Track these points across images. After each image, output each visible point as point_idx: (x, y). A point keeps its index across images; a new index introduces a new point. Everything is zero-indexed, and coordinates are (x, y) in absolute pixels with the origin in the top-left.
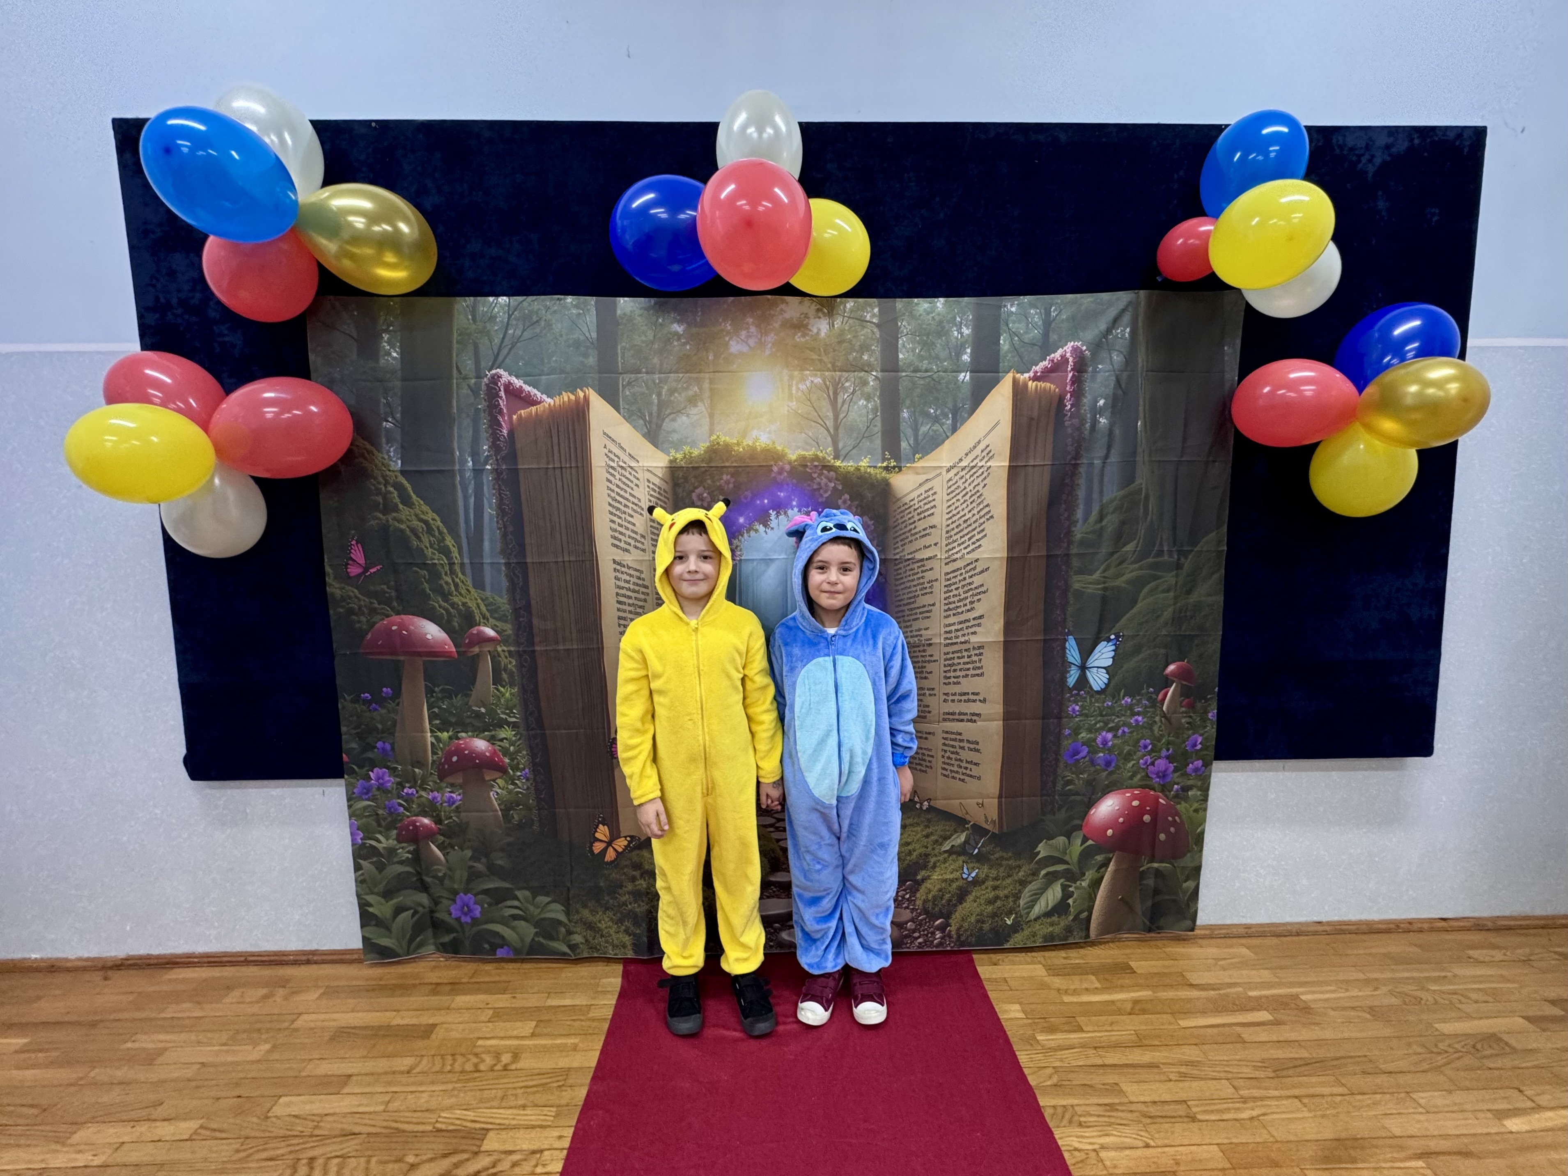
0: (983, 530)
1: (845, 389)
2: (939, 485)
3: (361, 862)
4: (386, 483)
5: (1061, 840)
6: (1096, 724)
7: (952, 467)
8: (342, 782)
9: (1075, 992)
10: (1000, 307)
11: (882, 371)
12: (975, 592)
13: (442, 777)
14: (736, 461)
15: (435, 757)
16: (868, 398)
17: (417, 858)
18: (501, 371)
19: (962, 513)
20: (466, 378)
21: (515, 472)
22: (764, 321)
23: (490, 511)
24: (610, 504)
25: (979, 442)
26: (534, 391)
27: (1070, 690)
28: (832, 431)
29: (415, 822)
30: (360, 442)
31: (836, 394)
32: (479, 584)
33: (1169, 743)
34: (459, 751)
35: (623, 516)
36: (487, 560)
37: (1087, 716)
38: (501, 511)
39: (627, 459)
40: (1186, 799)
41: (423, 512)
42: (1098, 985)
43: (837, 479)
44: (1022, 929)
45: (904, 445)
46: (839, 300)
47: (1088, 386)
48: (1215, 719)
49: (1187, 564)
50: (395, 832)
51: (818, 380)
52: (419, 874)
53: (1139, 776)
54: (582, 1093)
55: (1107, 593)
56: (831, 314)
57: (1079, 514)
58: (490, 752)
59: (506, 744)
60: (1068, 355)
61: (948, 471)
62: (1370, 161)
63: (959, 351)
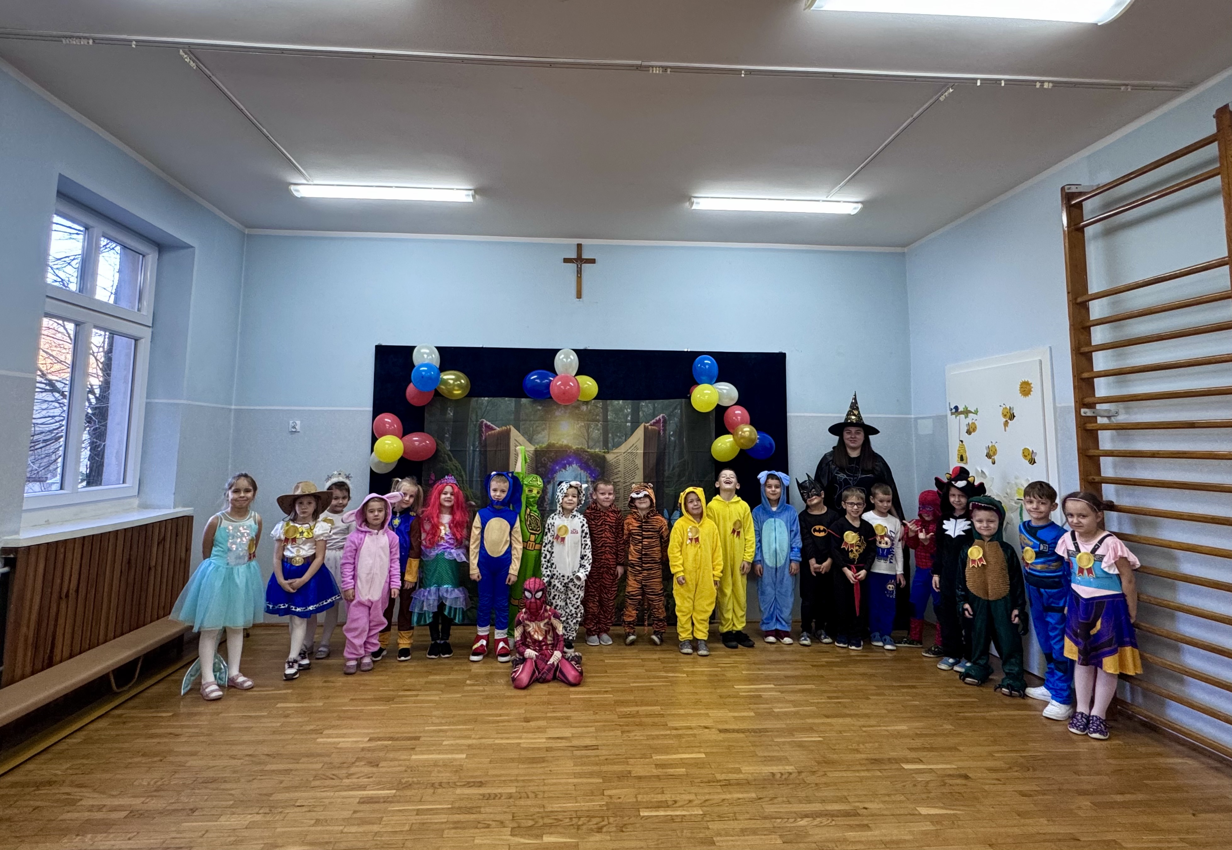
0: (635, 472)
1: (592, 427)
2: (621, 458)
7: (625, 452)
10: (639, 403)
11: (603, 422)
16: (598, 430)
18: (484, 420)
19: (628, 467)
20: (473, 422)
21: (486, 451)
23: (476, 464)
25: (634, 445)
26: (494, 426)
28: (587, 440)
30: (439, 448)
31: (588, 428)
36: (474, 479)
38: (481, 463)
41: (455, 463)
43: (588, 455)
45: (610, 445)
46: (589, 401)
47: (667, 428)
51: (583, 424)
56: (587, 405)
57: (666, 468)
60: (661, 418)
62: (751, 363)
63: (627, 416)
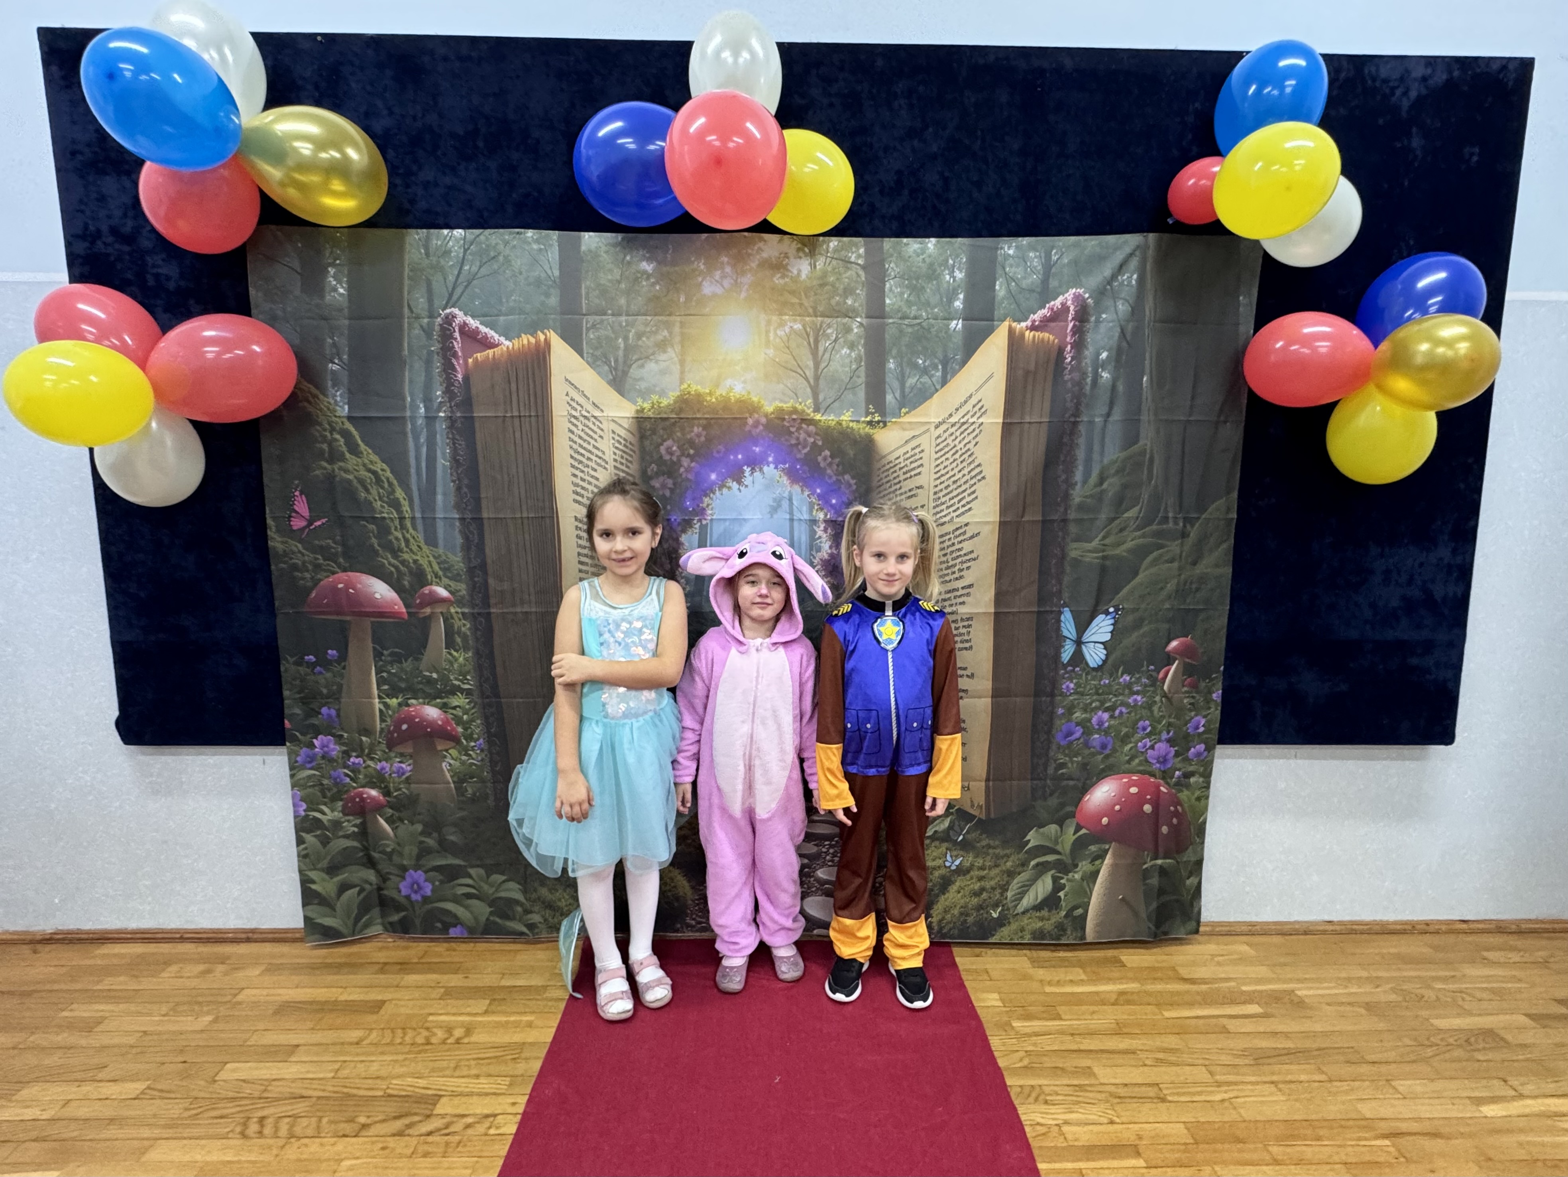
0: (974, 492)
1: (828, 337)
2: (926, 442)
3: (303, 834)
4: (333, 430)
5: (1053, 828)
6: (1091, 704)
7: (940, 424)
8: (283, 750)
9: (1058, 983)
10: (997, 249)
11: (867, 317)
12: (964, 558)
13: (391, 746)
14: (708, 413)
15: (383, 725)
16: (852, 346)
17: (363, 833)
18: (456, 311)
19: (951, 473)
20: (418, 317)
21: (470, 420)
22: (740, 259)
23: (443, 462)
24: (572, 457)
25: (970, 396)
26: (491, 333)
27: (1065, 666)
28: (812, 381)
29: (362, 793)
30: (306, 385)
31: (817, 342)
32: (431, 541)
33: (1170, 724)
34: (409, 719)
35: (586, 470)
36: (440, 514)
37: (1082, 694)
38: (455, 461)
39: (590, 407)
40: (1188, 786)
41: (371, 462)
42: (1083, 977)
43: (816, 434)
44: (1009, 923)
45: (889, 398)
46: (821, 238)
47: (1089, 337)
48: (1219, 700)
49: (1194, 533)
50: (340, 803)
51: (798, 326)
52: (366, 849)
53: (1137, 761)
54: (537, 1065)
55: (1108, 563)
56: (812, 254)
57: (1078, 476)
58: (442, 720)
59: (458, 712)
60: (1069, 303)
61: (937, 427)
62: (1405, 93)
63: (951, 297)
